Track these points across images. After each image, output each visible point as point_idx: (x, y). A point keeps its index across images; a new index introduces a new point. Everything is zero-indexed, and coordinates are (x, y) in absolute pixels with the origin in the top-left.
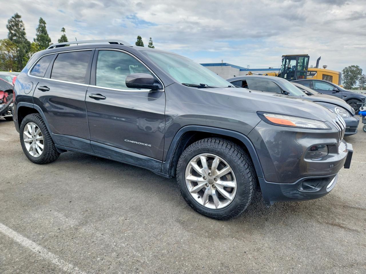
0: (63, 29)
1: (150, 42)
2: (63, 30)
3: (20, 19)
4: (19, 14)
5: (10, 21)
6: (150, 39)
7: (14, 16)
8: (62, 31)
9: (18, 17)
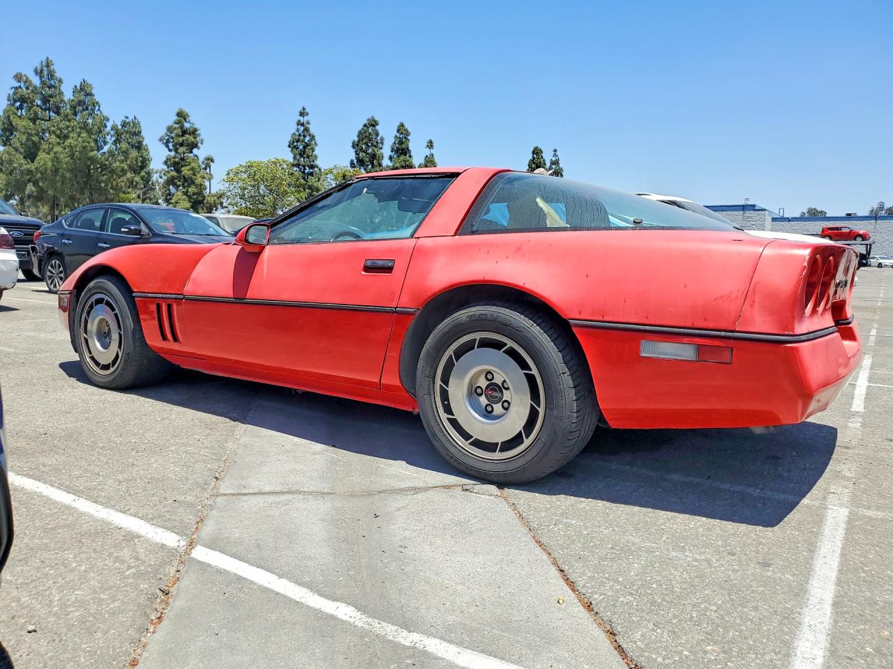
0: (431, 142)
1: (554, 159)
2: (430, 145)
3: (377, 127)
4: (376, 118)
5: (360, 133)
6: (553, 153)
7: (366, 122)
8: (428, 146)
9: (373, 123)
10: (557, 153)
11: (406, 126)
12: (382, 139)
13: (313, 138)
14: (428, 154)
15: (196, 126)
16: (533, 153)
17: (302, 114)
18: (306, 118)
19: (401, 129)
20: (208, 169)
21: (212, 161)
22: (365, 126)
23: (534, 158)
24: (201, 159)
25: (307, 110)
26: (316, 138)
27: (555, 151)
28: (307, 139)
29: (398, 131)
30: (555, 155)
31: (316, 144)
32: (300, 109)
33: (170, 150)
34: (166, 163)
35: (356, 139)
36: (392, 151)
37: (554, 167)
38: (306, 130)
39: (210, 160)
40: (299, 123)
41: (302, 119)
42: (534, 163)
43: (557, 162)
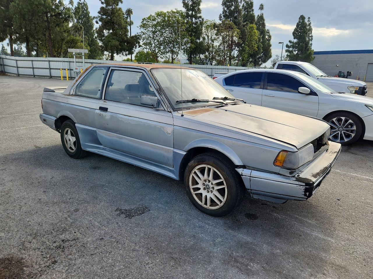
2: (262, 7)
10: (310, 20)
16: (300, 19)
20: (129, 18)
21: (132, 12)
23: (299, 22)
24: (124, 11)
27: (309, 18)
33: (102, 3)
34: (99, 13)
39: (129, 12)
42: (300, 25)
43: (309, 24)
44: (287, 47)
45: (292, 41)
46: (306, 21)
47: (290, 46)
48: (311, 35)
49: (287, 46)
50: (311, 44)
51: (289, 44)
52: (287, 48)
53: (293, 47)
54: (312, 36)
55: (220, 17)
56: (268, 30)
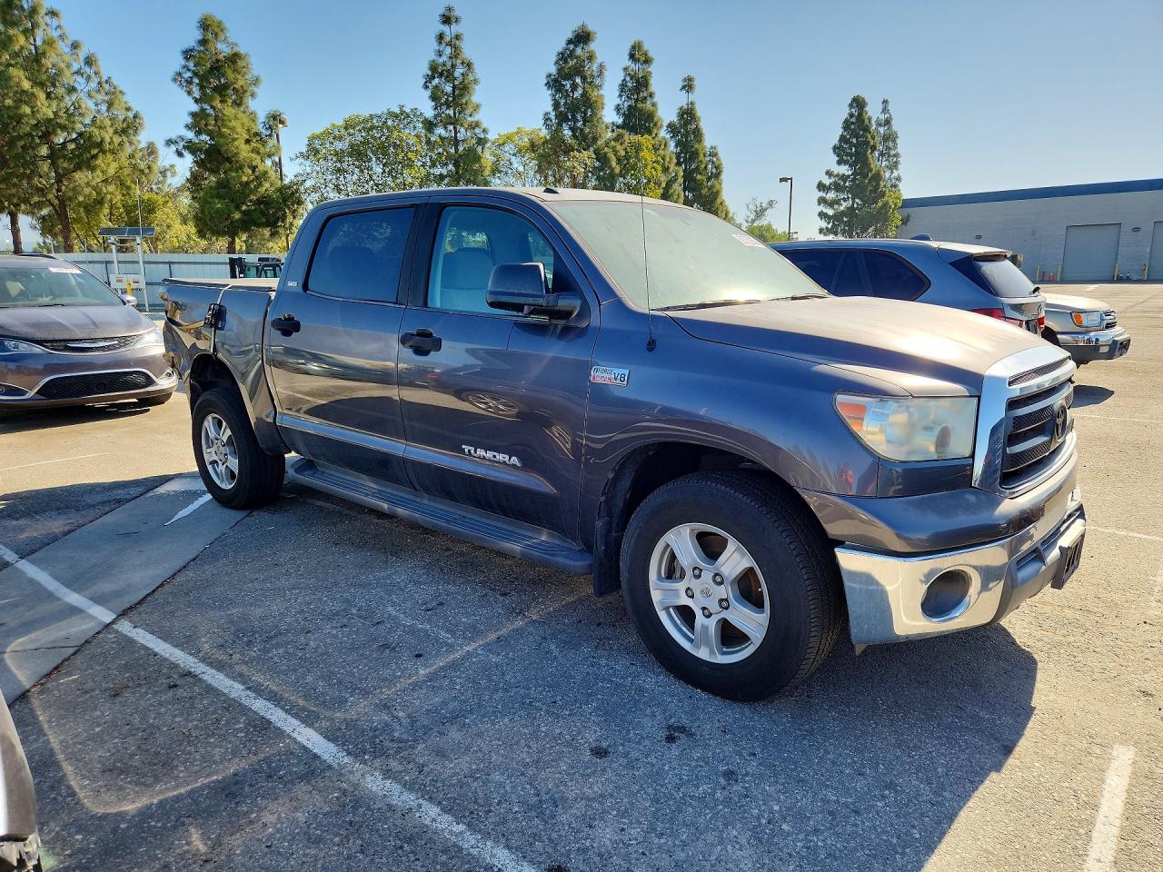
0: (689, 80)
1: (882, 117)
2: (688, 86)
3: (593, 46)
4: (591, 28)
5: (561, 57)
6: (883, 106)
7: (570, 36)
8: (684, 87)
9: (582, 37)
10: (890, 107)
11: (646, 47)
12: (601, 67)
13: (469, 65)
14: (683, 103)
15: (242, 50)
16: (851, 106)
17: (447, 20)
18: (455, 28)
19: (637, 53)
20: (273, 137)
22: (570, 42)
23: (851, 115)
24: (262, 117)
25: (457, 13)
26: (477, 67)
27: (885, 102)
28: (458, 72)
29: (632, 56)
30: (885, 110)
31: (476, 81)
32: (442, 11)
33: (195, 100)
34: (189, 127)
35: (553, 70)
36: (620, 96)
37: (882, 130)
38: (456, 53)
39: (276, 119)
40: (441, 37)
41: (445, 29)
42: (853, 123)
43: (888, 122)
44: (820, 190)
45: (835, 173)
46: (873, 112)
47: (831, 184)
48: (892, 153)
49: (821, 187)
50: (898, 179)
51: (827, 181)
52: (822, 194)
53: (837, 188)
54: (896, 155)
55: (547, 119)
56: (712, 148)
